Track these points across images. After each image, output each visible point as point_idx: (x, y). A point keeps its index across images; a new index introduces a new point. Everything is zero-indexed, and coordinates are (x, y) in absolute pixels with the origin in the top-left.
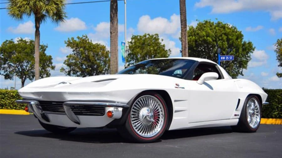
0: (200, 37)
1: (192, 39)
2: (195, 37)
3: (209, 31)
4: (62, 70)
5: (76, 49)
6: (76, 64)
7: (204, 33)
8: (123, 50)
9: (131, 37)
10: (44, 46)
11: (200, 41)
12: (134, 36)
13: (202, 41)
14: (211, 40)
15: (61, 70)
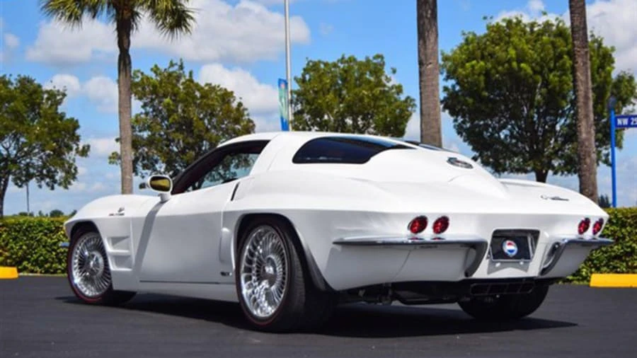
0: (500, 63)
1: (476, 68)
2: (486, 64)
3: (526, 47)
4: (114, 158)
5: (152, 100)
6: (150, 142)
7: (512, 52)
8: (283, 100)
9: (305, 66)
10: (56, 93)
11: (498, 72)
12: (311, 64)
13: (502, 74)
14: (529, 71)
15: (110, 158)
